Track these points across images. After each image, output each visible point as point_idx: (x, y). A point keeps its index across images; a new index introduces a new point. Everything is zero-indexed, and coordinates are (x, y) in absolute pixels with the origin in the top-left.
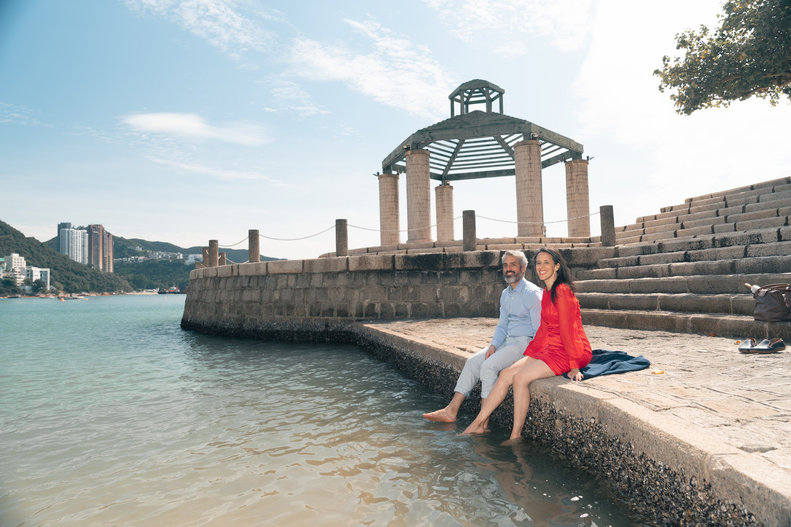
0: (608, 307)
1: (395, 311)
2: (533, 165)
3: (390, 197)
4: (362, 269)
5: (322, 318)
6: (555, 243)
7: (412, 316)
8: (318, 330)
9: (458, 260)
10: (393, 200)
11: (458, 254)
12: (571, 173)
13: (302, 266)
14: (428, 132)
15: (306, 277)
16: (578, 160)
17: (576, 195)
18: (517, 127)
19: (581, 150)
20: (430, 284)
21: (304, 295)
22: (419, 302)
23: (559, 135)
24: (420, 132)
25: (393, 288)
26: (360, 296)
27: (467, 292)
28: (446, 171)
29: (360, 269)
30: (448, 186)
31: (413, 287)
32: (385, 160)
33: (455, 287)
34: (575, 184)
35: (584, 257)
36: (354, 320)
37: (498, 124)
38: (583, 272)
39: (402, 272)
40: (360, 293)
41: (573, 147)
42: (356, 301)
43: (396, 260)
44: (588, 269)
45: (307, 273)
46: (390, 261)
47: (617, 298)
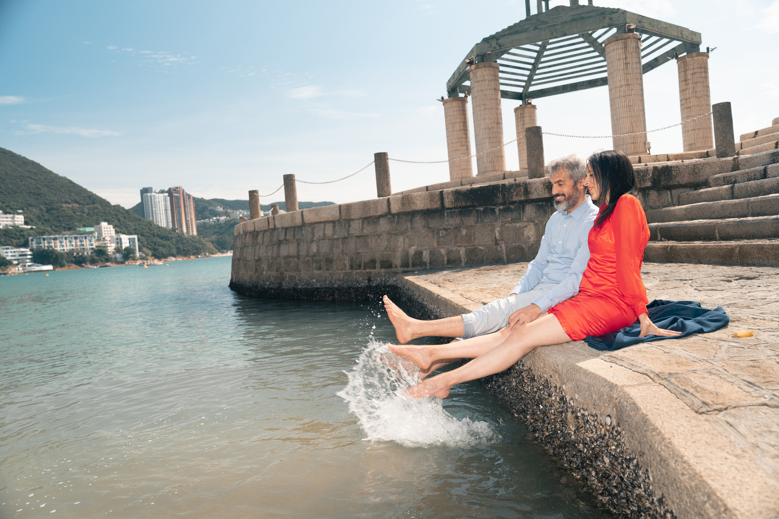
0: (716, 238)
1: (446, 259)
2: (630, 66)
3: (458, 125)
4: (406, 210)
5: (364, 271)
6: (659, 161)
7: (466, 263)
8: (360, 286)
9: (520, 191)
10: (462, 128)
11: (520, 183)
12: (685, 71)
13: (338, 211)
14: (495, 40)
15: (343, 225)
16: (694, 54)
17: (692, 100)
18: (607, 18)
19: (699, 40)
20: (487, 222)
21: (343, 245)
22: (474, 246)
23: (666, 23)
24: (485, 40)
25: (443, 231)
26: (404, 242)
27: (534, 229)
28: (526, 88)
29: (404, 210)
30: (529, 106)
31: (466, 228)
32: (449, 81)
33: (518, 225)
34: (691, 86)
35: (689, 174)
36: (400, 272)
37: (582, 18)
38: (688, 194)
39: (453, 210)
40: (404, 240)
41: (687, 37)
42: (400, 249)
43: (445, 196)
44: (696, 189)
45: (345, 220)
46: (437, 198)
47: (728, 225)
